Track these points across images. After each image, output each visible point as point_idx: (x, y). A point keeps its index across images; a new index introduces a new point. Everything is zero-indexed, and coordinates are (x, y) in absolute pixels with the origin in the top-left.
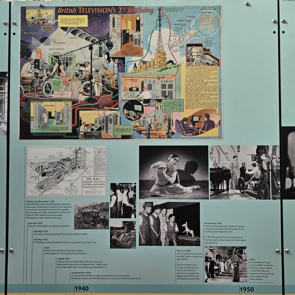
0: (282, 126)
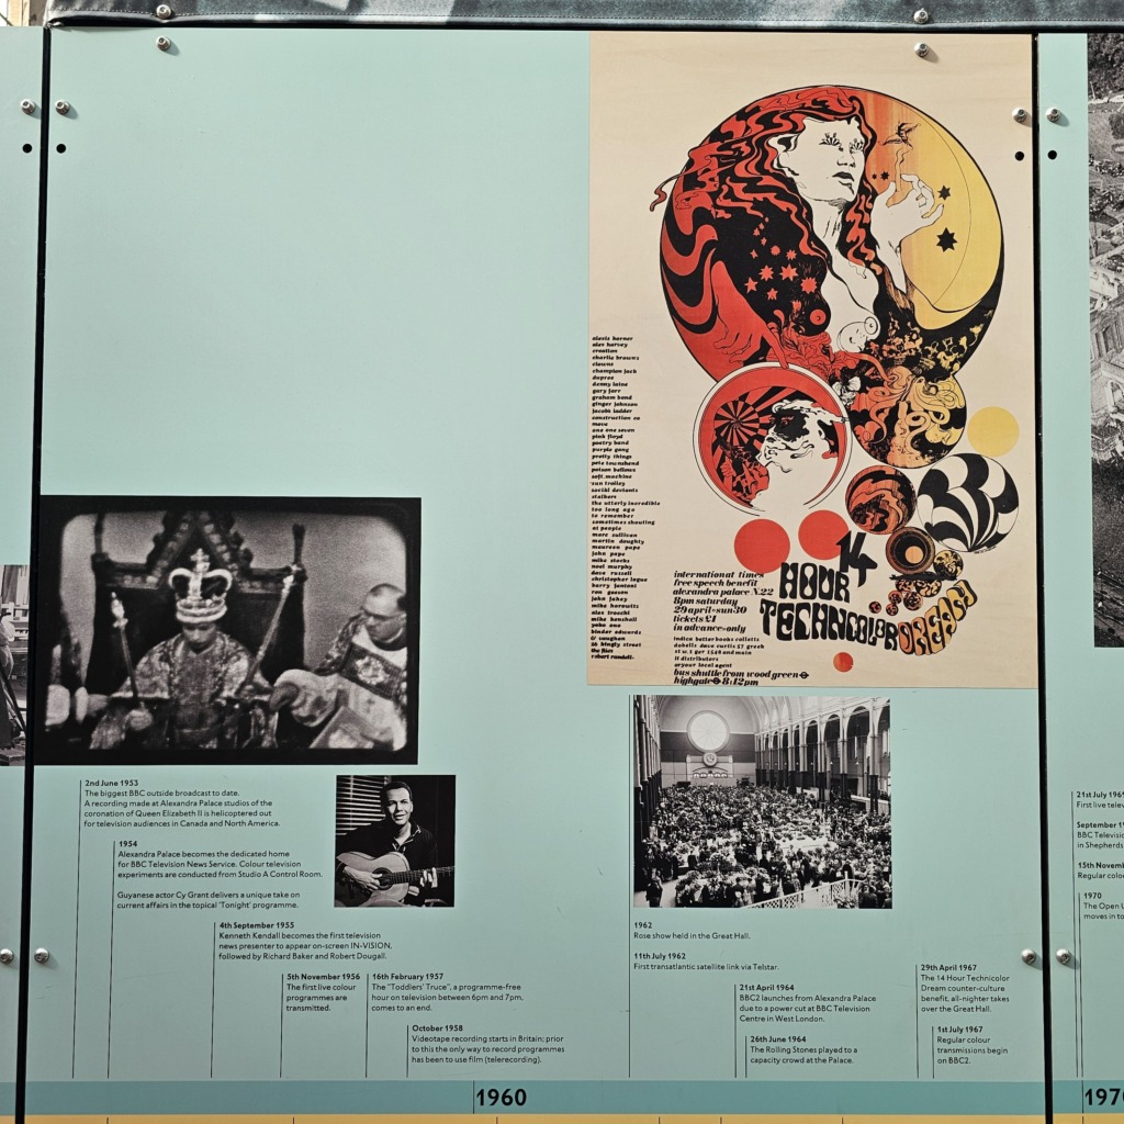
0: (42, 493)
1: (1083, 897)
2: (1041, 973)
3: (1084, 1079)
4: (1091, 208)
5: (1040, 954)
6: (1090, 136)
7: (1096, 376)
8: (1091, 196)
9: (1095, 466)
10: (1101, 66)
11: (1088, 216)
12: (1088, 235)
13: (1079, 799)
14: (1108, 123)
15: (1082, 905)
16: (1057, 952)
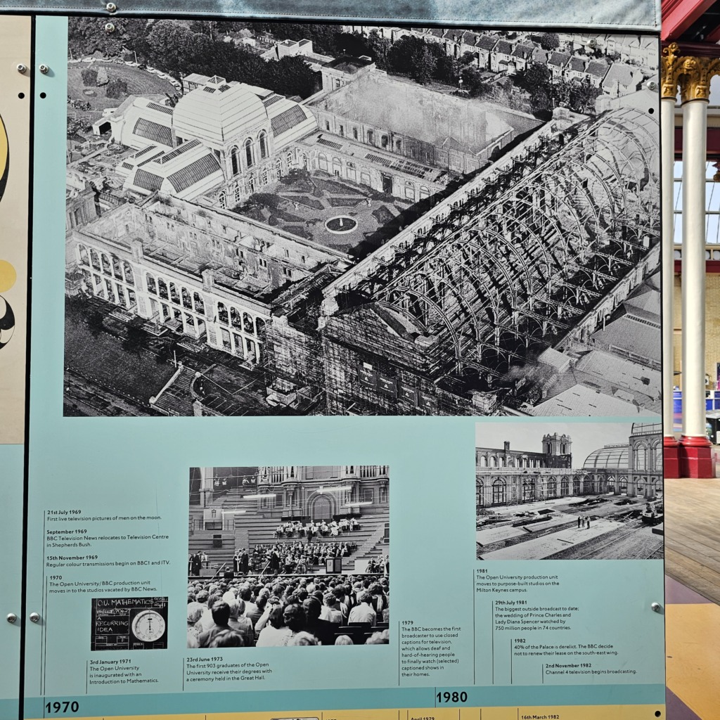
1: (49, 578)
2: (20, 628)
3: (45, 696)
4: (68, 131)
5: (19, 616)
6: (68, 84)
7: (69, 241)
8: (68, 123)
9: (67, 300)
10: (77, 38)
11: (66, 136)
12: (66, 148)
13: (49, 516)
14: (80, 75)
15: (49, 584)
16: (31, 614)
